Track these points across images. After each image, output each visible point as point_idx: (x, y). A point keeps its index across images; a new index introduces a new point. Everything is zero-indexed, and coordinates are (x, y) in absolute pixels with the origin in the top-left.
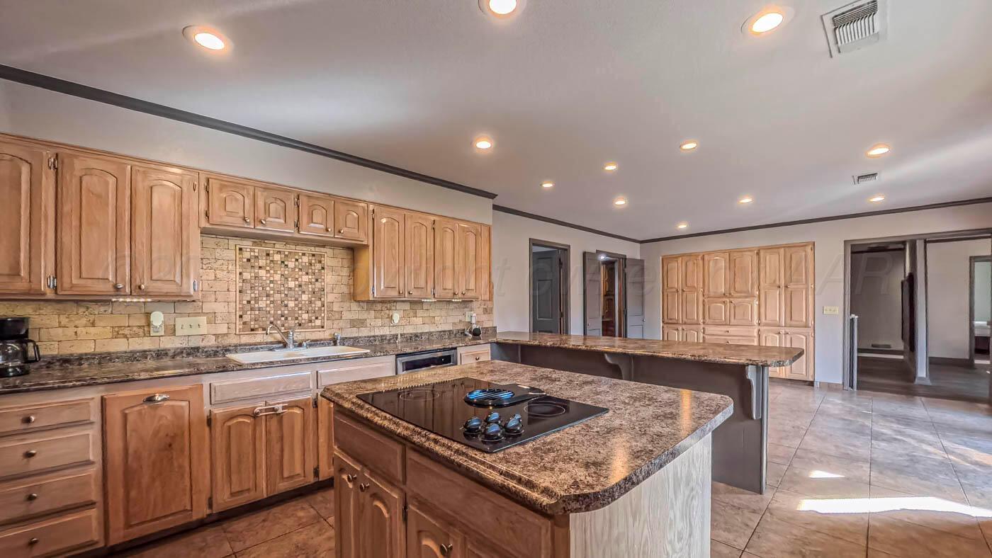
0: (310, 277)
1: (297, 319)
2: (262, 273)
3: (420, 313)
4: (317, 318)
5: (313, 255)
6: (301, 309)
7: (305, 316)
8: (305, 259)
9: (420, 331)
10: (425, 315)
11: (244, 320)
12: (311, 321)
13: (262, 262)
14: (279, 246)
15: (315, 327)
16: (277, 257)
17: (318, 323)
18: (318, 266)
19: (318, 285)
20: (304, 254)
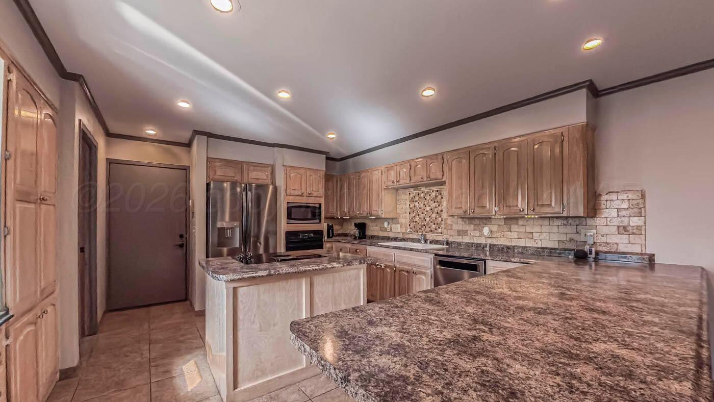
0: (436, 204)
1: (430, 227)
2: (416, 204)
3: (515, 228)
4: (439, 228)
5: (437, 191)
6: (431, 222)
7: (434, 226)
8: (434, 194)
9: (513, 244)
10: (521, 230)
11: (411, 227)
12: (436, 229)
13: (417, 199)
14: (423, 189)
15: (437, 233)
16: (422, 195)
17: (440, 230)
18: (440, 197)
19: (440, 208)
20: (433, 191)
